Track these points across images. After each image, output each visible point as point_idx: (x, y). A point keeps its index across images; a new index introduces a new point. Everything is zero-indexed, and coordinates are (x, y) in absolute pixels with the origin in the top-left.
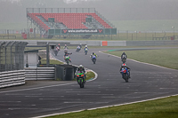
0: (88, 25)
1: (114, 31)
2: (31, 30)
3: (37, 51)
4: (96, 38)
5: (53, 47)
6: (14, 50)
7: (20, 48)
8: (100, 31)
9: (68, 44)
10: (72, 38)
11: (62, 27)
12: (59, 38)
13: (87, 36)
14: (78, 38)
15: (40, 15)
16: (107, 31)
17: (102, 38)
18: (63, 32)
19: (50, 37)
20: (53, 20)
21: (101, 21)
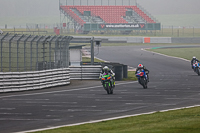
0: (128, 19)
1: (158, 26)
2: (64, 25)
3: (80, 47)
4: (138, 34)
5: (98, 43)
9: (106, 41)
11: (99, 22)
12: (96, 34)
13: (127, 32)
14: (116, 34)
15: (75, 8)
16: (150, 26)
17: (144, 34)
18: (100, 27)
19: (86, 33)
20: (89, 14)
21: (143, 14)
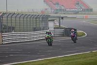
0: (77, 7)
1: (91, 10)
2: (46, 9)
4: (82, 14)
8: (84, 10)
9: (66, 17)
10: (68, 14)
11: (63, 8)
12: (61, 14)
13: (77, 13)
14: (71, 14)
15: (51, 1)
16: (88, 10)
17: (85, 14)
18: (63, 11)
19: (56, 13)
20: (58, 4)
21: (84, 4)
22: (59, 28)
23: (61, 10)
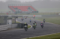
0: (29, 10)
1: (38, 12)
2: (10, 12)
3: (12, 19)
4: (32, 14)
5: (17, 17)
6: (4, 18)
7: (6, 18)
8: (33, 12)
11: (20, 11)
12: (19, 14)
13: (29, 14)
14: (25, 14)
15: (13, 7)
16: (35, 12)
17: (34, 14)
18: (20, 12)
19: (16, 14)
20: (17, 8)
21: (33, 9)
22: (15, 23)
23: (19, 12)
